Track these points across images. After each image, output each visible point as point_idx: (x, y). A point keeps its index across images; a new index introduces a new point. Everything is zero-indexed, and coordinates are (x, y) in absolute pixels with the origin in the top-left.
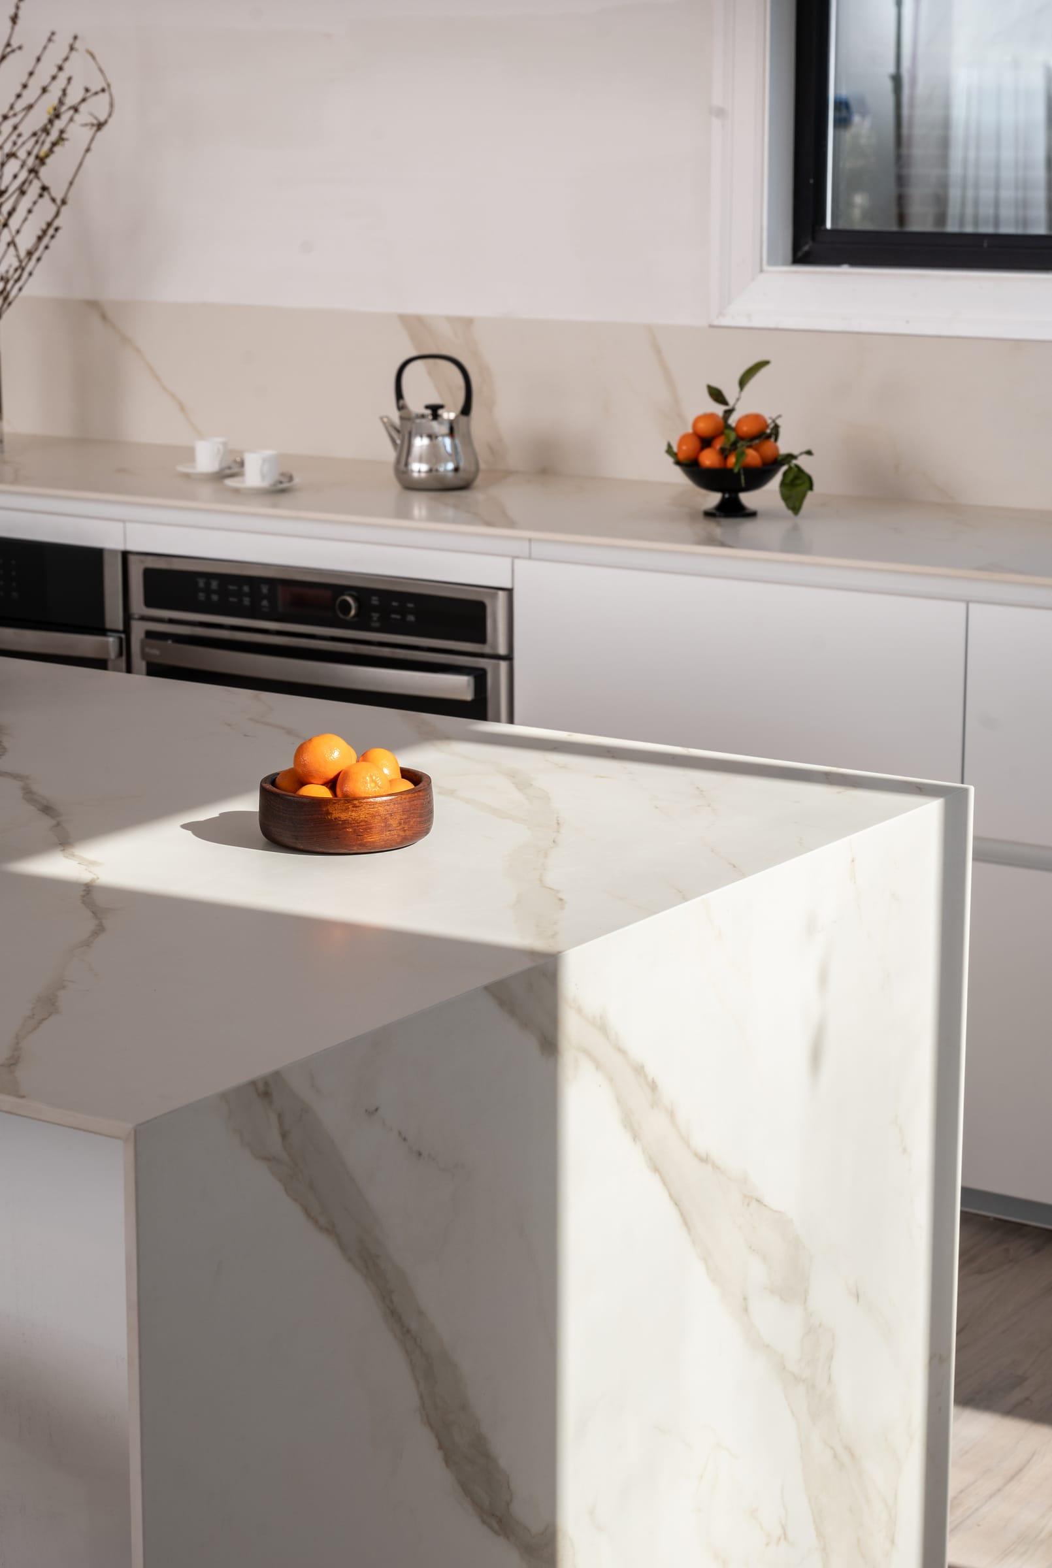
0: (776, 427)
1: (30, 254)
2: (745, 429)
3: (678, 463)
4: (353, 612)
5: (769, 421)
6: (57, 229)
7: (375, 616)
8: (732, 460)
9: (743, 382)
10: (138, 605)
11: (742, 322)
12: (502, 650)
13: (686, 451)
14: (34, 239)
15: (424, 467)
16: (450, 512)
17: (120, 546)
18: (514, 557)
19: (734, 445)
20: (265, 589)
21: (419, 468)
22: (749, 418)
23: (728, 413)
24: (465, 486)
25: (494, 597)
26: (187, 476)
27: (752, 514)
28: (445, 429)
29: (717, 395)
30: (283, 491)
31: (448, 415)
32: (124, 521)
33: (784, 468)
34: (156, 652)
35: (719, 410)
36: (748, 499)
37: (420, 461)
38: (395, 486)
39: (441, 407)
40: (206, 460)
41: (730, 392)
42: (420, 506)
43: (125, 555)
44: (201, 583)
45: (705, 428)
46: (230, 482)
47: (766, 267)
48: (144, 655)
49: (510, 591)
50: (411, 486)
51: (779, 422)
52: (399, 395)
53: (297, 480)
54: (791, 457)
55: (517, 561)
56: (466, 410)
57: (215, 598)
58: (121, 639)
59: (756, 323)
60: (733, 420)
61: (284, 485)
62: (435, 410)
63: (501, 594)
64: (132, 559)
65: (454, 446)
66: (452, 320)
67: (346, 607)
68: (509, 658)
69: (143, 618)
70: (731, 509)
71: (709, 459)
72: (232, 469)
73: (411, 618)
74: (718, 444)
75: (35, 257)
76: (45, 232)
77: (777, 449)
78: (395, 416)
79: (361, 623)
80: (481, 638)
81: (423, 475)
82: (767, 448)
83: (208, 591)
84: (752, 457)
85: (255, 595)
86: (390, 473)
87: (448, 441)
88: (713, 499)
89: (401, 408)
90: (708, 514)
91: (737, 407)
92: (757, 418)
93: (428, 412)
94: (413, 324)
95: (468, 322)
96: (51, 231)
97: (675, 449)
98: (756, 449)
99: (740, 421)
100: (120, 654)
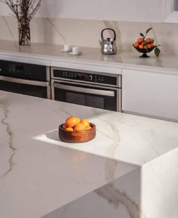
0: (153, 41)
1: (35, 9)
2: (148, 41)
3: (135, 47)
4: (92, 79)
5: (152, 39)
6: (40, 5)
7: (96, 79)
8: (145, 47)
9: (147, 32)
10: (52, 77)
11: (168, 22)
12: (120, 87)
13: (136, 45)
14: (36, 7)
15: (106, 50)
16: (111, 59)
17: (49, 65)
18: (122, 69)
19: (146, 44)
20: (75, 74)
21: (105, 50)
22: (148, 39)
23: (144, 38)
24: (115, 54)
25: (118, 76)
26: (63, 52)
27: (149, 57)
28: (111, 43)
29: (142, 35)
30: (80, 55)
31: (111, 40)
32: (50, 61)
33: (155, 48)
34: (55, 85)
35: (142, 37)
36: (148, 54)
37: (106, 49)
38: (101, 54)
39: (110, 38)
40: (66, 49)
41: (144, 34)
42: (106, 58)
43: (50, 67)
44: (64, 72)
45: (140, 41)
46: (70, 53)
47: (173, 11)
48: (54, 86)
49: (121, 75)
50: (104, 54)
51: (154, 40)
52: (102, 36)
53: (83, 52)
54: (156, 46)
55: (123, 70)
56: (115, 39)
57: (66, 75)
58: (49, 83)
59: (171, 22)
60: (145, 39)
61: (80, 54)
62: (109, 39)
63: (120, 76)
64: (51, 68)
65: (112, 47)
66: (113, 22)
67: (90, 78)
68: (121, 88)
69: (54, 79)
70: (145, 56)
71: (141, 47)
72: (71, 51)
73: (103, 80)
74: (143, 44)
75: (36, 10)
76: (38, 5)
77: (153, 45)
78: (101, 40)
79: (93, 81)
80: (116, 84)
81: (106, 52)
82: (152, 45)
83: (65, 74)
84: (149, 46)
85: (74, 75)
86: (100, 51)
87: (111, 45)
88: (142, 54)
89: (102, 38)
90: (141, 57)
91: (146, 37)
92: (150, 39)
93: (107, 40)
94: (106, 22)
95: (116, 22)
96: (39, 5)
97: (134, 45)
98: (150, 45)
99: (146, 40)
100: (49, 85)
